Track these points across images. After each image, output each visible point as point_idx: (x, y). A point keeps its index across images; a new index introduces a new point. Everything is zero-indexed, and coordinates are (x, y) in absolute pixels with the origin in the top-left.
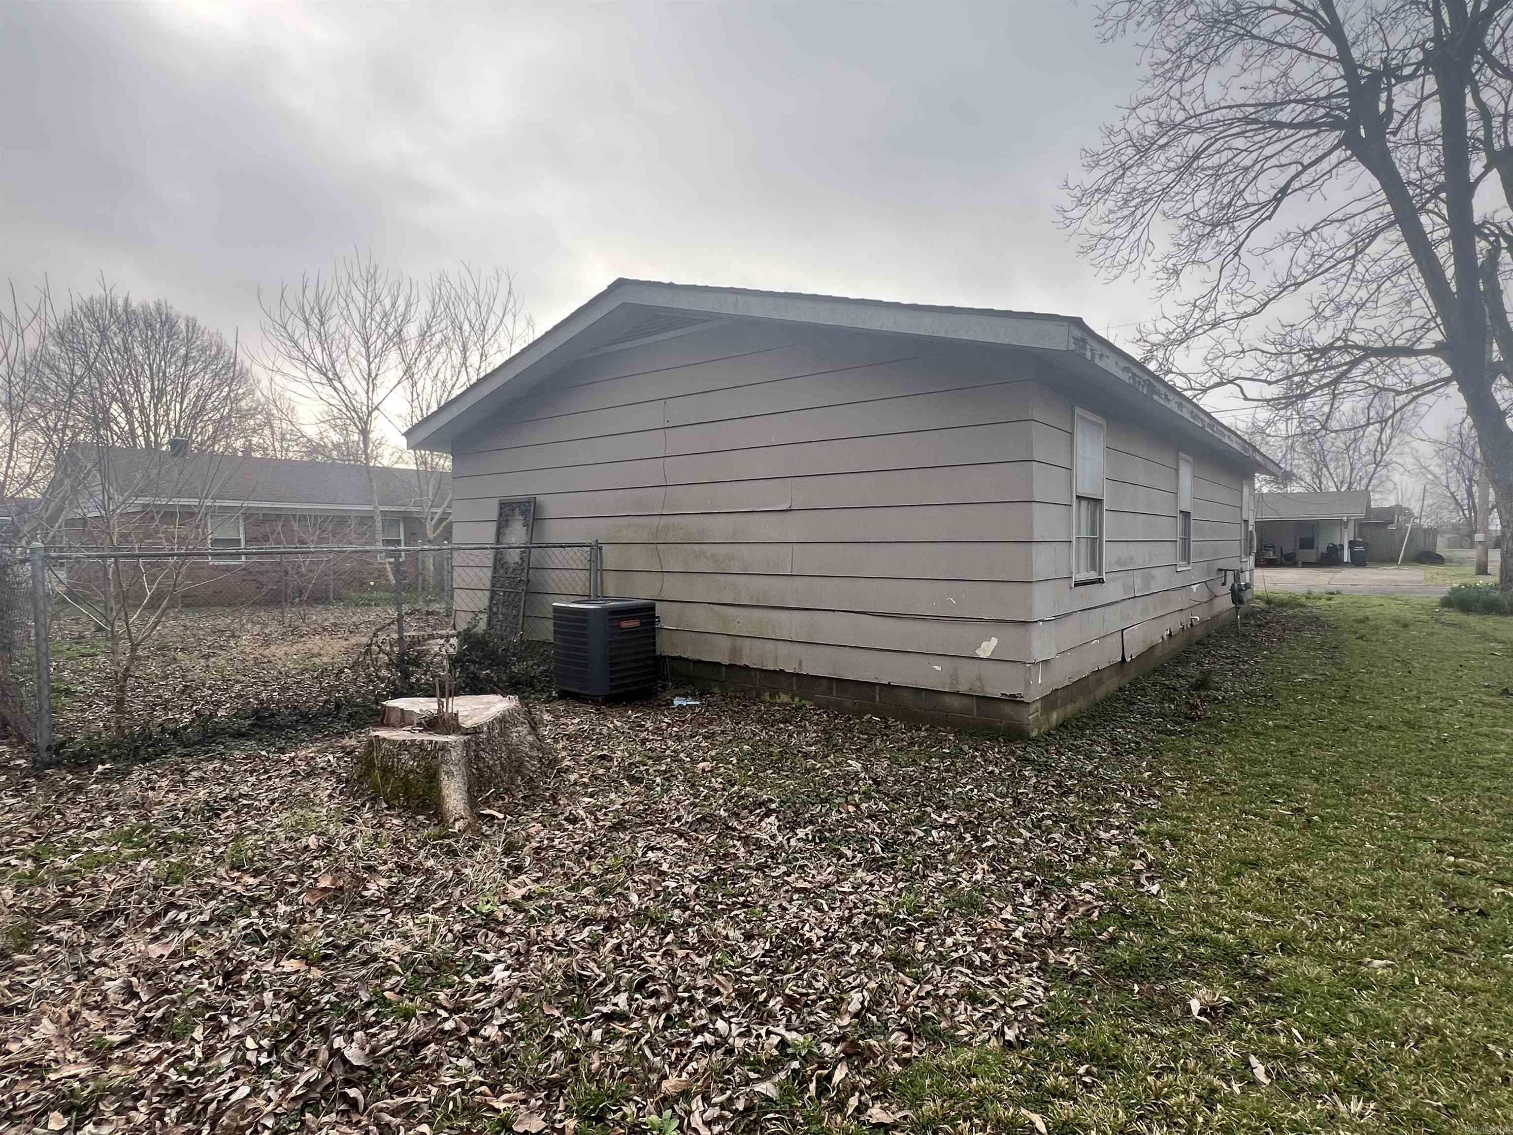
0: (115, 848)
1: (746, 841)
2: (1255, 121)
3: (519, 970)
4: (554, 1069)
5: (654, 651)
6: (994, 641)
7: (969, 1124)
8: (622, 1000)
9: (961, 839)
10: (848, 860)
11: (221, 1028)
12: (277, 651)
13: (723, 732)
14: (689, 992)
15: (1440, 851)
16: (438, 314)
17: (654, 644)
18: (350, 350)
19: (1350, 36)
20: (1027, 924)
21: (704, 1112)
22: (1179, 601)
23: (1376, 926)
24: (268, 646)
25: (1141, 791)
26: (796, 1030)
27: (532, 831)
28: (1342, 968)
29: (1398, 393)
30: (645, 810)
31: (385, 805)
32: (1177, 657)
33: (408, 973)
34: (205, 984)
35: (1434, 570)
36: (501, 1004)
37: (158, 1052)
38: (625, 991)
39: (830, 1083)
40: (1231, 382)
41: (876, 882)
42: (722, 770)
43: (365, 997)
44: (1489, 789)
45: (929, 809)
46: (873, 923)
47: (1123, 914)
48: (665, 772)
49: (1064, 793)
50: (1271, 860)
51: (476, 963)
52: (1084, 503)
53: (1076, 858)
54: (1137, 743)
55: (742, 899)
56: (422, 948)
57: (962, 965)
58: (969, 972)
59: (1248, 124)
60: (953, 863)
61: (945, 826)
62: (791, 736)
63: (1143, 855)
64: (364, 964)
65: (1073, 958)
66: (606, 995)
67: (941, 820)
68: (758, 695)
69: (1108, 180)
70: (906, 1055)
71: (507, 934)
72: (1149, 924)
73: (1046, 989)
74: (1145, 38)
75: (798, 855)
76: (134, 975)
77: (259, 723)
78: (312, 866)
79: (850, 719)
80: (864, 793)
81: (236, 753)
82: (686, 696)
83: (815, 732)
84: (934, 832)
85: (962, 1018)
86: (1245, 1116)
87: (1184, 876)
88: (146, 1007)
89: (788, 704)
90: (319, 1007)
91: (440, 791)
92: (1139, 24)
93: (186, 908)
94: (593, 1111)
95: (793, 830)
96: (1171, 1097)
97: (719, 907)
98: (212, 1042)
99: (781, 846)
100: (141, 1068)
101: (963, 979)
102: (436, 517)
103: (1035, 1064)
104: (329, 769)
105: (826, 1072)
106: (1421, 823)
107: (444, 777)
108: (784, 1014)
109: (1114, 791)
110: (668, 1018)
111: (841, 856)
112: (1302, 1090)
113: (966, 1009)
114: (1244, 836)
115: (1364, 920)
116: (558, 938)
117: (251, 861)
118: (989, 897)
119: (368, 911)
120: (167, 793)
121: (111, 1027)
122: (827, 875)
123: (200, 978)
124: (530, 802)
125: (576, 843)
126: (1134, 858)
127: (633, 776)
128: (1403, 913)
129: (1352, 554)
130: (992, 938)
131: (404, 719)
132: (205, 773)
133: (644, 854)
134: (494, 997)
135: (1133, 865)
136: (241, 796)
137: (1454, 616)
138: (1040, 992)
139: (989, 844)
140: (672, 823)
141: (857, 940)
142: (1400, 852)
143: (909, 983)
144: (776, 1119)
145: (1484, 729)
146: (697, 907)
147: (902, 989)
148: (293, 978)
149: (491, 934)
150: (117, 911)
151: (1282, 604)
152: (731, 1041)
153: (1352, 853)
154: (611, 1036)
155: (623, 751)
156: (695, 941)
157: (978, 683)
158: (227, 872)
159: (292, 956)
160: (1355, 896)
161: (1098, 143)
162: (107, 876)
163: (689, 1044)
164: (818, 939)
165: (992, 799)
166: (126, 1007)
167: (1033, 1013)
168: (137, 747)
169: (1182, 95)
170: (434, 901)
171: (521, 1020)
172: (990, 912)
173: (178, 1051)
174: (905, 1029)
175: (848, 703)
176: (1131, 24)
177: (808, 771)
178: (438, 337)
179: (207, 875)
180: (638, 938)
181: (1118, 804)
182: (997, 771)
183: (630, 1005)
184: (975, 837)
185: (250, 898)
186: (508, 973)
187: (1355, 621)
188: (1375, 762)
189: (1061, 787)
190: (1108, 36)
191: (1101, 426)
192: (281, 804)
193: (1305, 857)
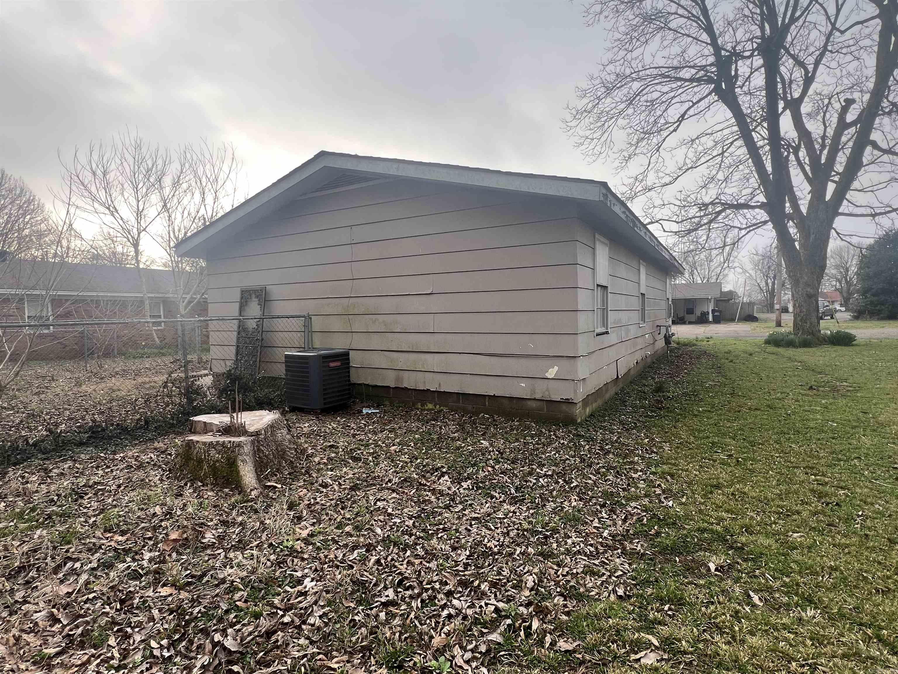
0: (12, 524)
1: (433, 491)
2: (668, 76)
3: (320, 580)
4: (362, 639)
5: (349, 381)
6: (556, 368)
7: (615, 645)
8: (390, 593)
9: (557, 483)
10: (497, 499)
11: (127, 636)
12: (87, 388)
13: (400, 428)
14: (430, 584)
15: (807, 473)
16: (184, 171)
17: (349, 376)
18: (125, 193)
19: (717, 33)
20: (609, 528)
21: (463, 655)
22: (640, 343)
23: (788, 515)
24: (80, 386)
25: (646, 450)
26: (501, 601)
27: (301, 494)
28: (780, 539)
29: (741, 229)
30: (367, 477)
31: (200, 484)
32: (640, 375)
33: (248, 589)
34: (107, 609)
35: (755, 324)
36: (316, 603)
37: (86, 657)
38: (391, 587)
39: (531, 630)
40: (657, 222)
41: (517, 510)
42: (406, 450)
43: (224, 606)
44: (819, 439)
45: (534, 467)
46: (523, 534)
47: (659, 519)
48: (373, 453)
49: (606, 453)
50: (725, 484)
51: (291, 579)
52: (599, 288)
53: (624, 490)
54: (635, 423)
55: (441, 527)
56: (253, 572)
57: (581, 555)
58: (586, 558)
59: (663, 78)
60: (557, 497)
61: (546, 476)
62: (441, 428)
63: (659, 485)
64: (217, 586)
65: (639, 546)
66: (379, 591)
67: (543, 472)
68: (414, 405)
69: (590, 105)
70: (566, 610)
71: (306, 559)
72: (674, 524)
73: (630, 564)
74: (609, 26)
75: (467, 498)
76: (54, 607)
77: (94, 435)
78: (161, 526)
79: (471, 417)
80: (495, 459)
81: (82, 456)
82: (369, 407)
83: (453, 425)
84: (541, 479)
85: (591, 585)
86: (759, 624)
87: (683, 496)
88: (68, 628)
89: (433, 409)
90: (193, 616)
91: (238, 472)
92: (606, 17)
93: (78, 560)
94: (395, 662)
95: (459, 483)
96: (717, 618)
97: (430, 532)
98: (123, 646)
99: (455, 493)
100: (76, 669)
101: (584, 562)
102: (186, 301)
103: (639, 607)
104: (152, 463)
105: (528, 624)
106: (793, 459)
107: (240, 463)
108: (491, 592)
109: (632, 451)
110: (422, 601)
111: (492, 497)
112: (780, 607)
113: (591, 580)
114: (707, 471)
115: (782, 513)
116: (339, 559)
117: (118, 525)
118: (584, 515)
119: (209, 552)
120: (39, 484)
121: (45, 644)
122: (486, 508)
123: (102, 605)
124: (294, 476)
125: (332, 500)
126: (654, 487)
127: (354, 457)
128: (799, 508)
129: (713, 316)
130: (592, 538)
131: (206, 428)
132: (63, 470)
133: (375, 504)
134: (310, 599)
135: (655, 491)
136: (95, 483)
137: (771, 349)
138: (627, 566)
139: (574, 484)
140: (386, 484)
141: (518, 545)
142: (787, 475)
143: (556, 568)
144: (506, 655)
145: (807, 408)
146: (418, 533)
147: (552, 572)
148: (170, 599)
149: (296, 560)
150: (29, 566)
151: (685, 345)
152: (464, 611)
153: (763, 477)
154: (391, 616)
155: (343, 442)
156: (423, 553)
157: (547, 393)
158: (102, 534)
159: (164, 585)
160: (773, 500)
161: (585, 84)
162: (13, 542)
163: (440, 616)
164: (496, 546)
165: (567, 459)
166: (53, 629)
167: (628, 579)
168: (9, 456)
169: (632, 59)
170: (251, 542)
171: (331, 612)
172: (586, 523)
173: (101, 654)
174: (561, 594)
175: (470, 407)
176: (602, 17)
177: (458, 448)
178: (185, 186)
179: (88, 537)
180: (390, 555)
181: (636, 458)
182: (566, 443)
183: (397, 596)
184: (564, 481)
185: (124, 550)
186: (314, 583)
187: (725, 353)
188: (759, 427)
189: (603, 449)
190: (590, 23)
191: (606, 244)
192: (125, 487)
193: (742, 480)
